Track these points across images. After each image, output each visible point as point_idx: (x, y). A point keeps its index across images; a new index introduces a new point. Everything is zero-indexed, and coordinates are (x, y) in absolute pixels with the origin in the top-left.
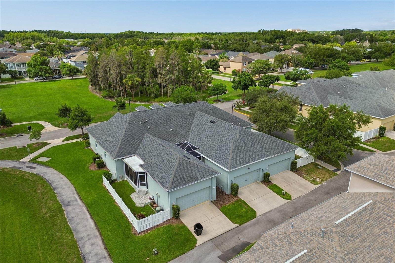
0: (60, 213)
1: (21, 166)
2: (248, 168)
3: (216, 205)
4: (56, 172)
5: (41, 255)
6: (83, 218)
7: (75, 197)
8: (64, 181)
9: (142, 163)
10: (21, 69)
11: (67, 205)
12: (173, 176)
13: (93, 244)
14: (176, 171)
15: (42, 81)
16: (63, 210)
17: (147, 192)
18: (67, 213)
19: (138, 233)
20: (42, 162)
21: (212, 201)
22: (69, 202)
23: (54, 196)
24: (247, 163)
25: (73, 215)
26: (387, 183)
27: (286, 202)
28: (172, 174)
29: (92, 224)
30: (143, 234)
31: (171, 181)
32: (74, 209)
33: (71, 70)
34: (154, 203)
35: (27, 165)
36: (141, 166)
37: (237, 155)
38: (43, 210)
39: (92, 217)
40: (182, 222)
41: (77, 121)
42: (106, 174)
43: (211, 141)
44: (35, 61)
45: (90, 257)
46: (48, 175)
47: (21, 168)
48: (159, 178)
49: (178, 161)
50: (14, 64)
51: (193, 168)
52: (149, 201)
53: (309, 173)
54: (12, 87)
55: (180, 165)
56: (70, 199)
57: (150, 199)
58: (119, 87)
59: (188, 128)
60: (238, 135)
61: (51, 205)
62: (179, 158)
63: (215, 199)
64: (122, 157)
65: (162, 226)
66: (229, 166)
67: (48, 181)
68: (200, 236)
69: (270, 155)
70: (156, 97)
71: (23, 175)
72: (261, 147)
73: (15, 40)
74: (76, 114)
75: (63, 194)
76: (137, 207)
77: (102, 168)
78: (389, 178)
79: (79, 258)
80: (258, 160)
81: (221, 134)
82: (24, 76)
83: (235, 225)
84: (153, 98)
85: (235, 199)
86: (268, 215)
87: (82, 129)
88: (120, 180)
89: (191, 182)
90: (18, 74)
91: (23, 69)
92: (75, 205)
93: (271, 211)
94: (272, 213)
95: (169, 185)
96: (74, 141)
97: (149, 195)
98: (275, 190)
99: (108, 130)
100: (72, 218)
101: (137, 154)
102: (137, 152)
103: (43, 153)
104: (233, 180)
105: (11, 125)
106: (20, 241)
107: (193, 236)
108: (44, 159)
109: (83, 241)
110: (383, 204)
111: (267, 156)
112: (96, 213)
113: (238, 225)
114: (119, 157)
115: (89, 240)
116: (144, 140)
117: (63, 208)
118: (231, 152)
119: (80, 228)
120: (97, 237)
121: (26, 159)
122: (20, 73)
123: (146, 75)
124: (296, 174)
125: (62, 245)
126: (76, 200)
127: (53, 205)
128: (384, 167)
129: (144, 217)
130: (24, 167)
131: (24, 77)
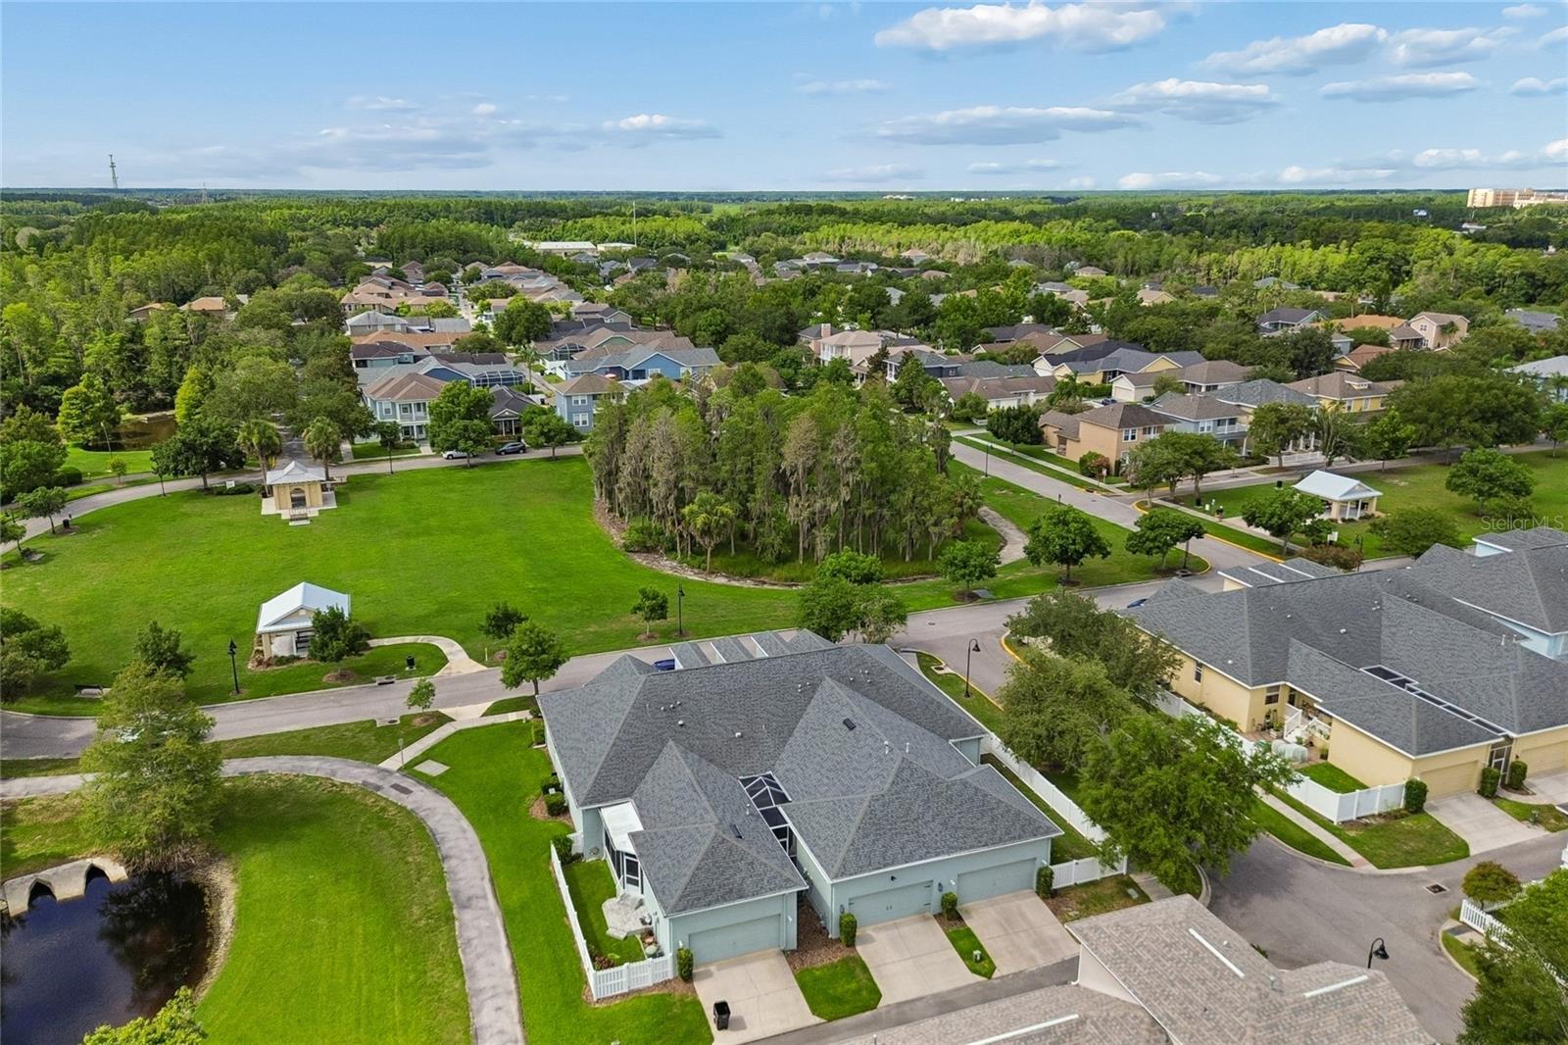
0: (447, 923)
1: (380, 783)
2: (893, 878)
3: (790, 963)
4: (454, 810)
5: (397, 1014)
6: (491, 945)
7: (484, 889)
8: (466, 839)
9: (639, 828)
10: (411, 419)
11: (464, 907)
12: (685, 880)
13: (499, 1009)
14: (697, 869)
15: (464, 462)
16: (454, 918)
17: (641, 903)
18: (461, 927)
19: (595, 999)
20: (426, 775)
21: (784, 952)
22: (470, 899)
23: (440, 878)
24: (885, 866)
25: (472, 933)
26: (1124, 981)
27: (972, 982)
28: (685, 875)
29: (507, 961)
30: (604, 1005)
31: (679, 893)
32: (477, 918)
33: (552, 434)
34: (650, 933)
35: (395, 781)
36: (633, 836)
37: (866, 841)
38: (415, 909)
39: (509, 946)
40: (694, 991)
41: (524, 665)
42: (559, 840)
43: (827, 785)
44: (453, 402)
45: (488, 1035)
46: (437, 818)
47: (378, 788)
48: (658, 879)
49: (708, 842)
50: (393, 404)
51: (741, 865)
52: (640, 927)
53: (1087, 908)
54: (381, 486)
55: (711, 852)
56: (472, 892)
57: (643, 922)
58: (673, 524)
59: (784, 734)
60: (890, 780)
61: (431, 899)
62: (712, 835)
63: (794, 946)
64: (599, 802)
65: (649, 994)
66: (835, 870)
67: (434, 835)
68: (723, 1033)
69: (961, 849)
70: (782, 560)
71: (383, 809)
72: (945, 824)
73: (408, 251)
74: (525, 647)
75: (461, 875)
76: (610, 938)
77: (558, 814)
78: (1135, 968)
79: (466, 1032)
80: (921, 859)
81: (854, 769)
82: (418, 441)
83: (818, 1020)
84: (770, 564)
85: (846, 953)
86: (906, 1008)
87: (536, 683)
88: (590, 859)
89: (725, 900)
90: (401, 436)
91: (417, 419)
92: (481, 909)
93: (920, 999)
94: (919, 1004)
95: (672, 902)
96: (512, 717)
97: (643, 912)
98: (961, 943)
99: (585, 716)
100: (469, 941)
101: (635, 799)
102: (636, 794)
103: (432, 748)
104: (846, 906)
105: (367, 645)
106: (363, 975)
107: (709, 1028)
108: (432, 768)
109: (482, 997)
110: (1097, 1027)
111: (951, 849)
112: (519, 937)
113: (823, 1021)
114: (591, 803)
115: (493, 996)
116: (661, 759)
117: (455, 912)
118: (853, 830)
119: (480, 966)
120: (509, 993)
121: (393, 763)
122: (407, 430)
123: (753, 493)
124: (1048, 904)
125: (439, 999)
126: (485, 897)
127: (436, 901)
128: (1141, 939)
129: (612, 966)
130: (386, 787)
131: (417, 445)
